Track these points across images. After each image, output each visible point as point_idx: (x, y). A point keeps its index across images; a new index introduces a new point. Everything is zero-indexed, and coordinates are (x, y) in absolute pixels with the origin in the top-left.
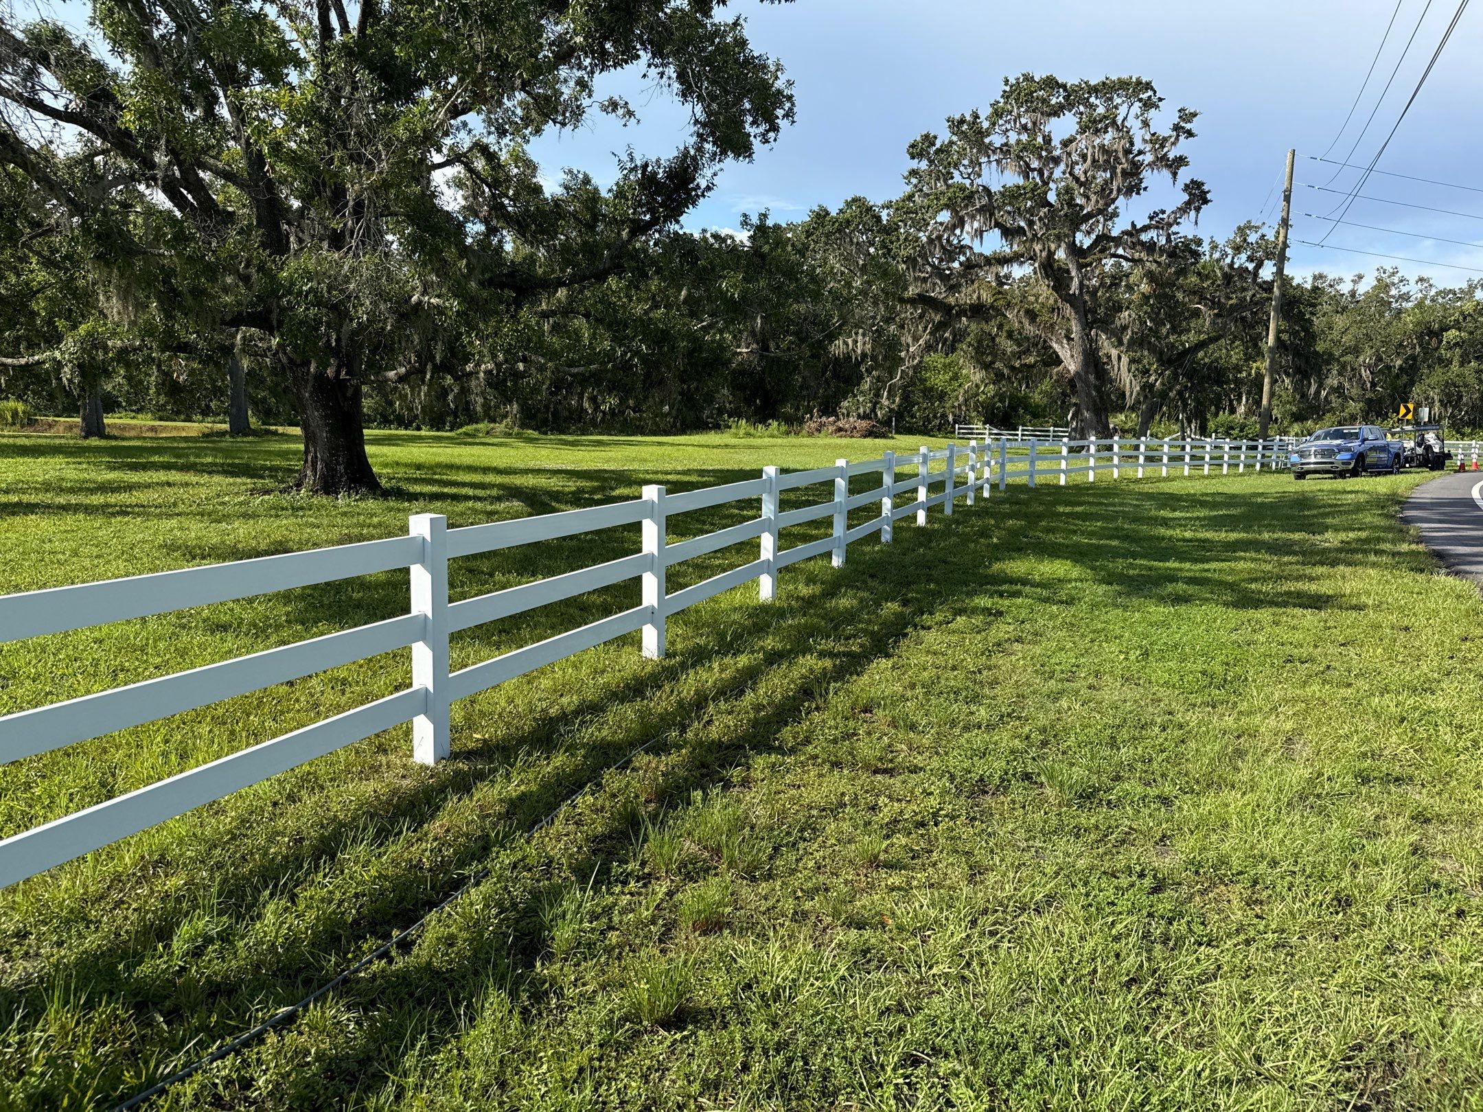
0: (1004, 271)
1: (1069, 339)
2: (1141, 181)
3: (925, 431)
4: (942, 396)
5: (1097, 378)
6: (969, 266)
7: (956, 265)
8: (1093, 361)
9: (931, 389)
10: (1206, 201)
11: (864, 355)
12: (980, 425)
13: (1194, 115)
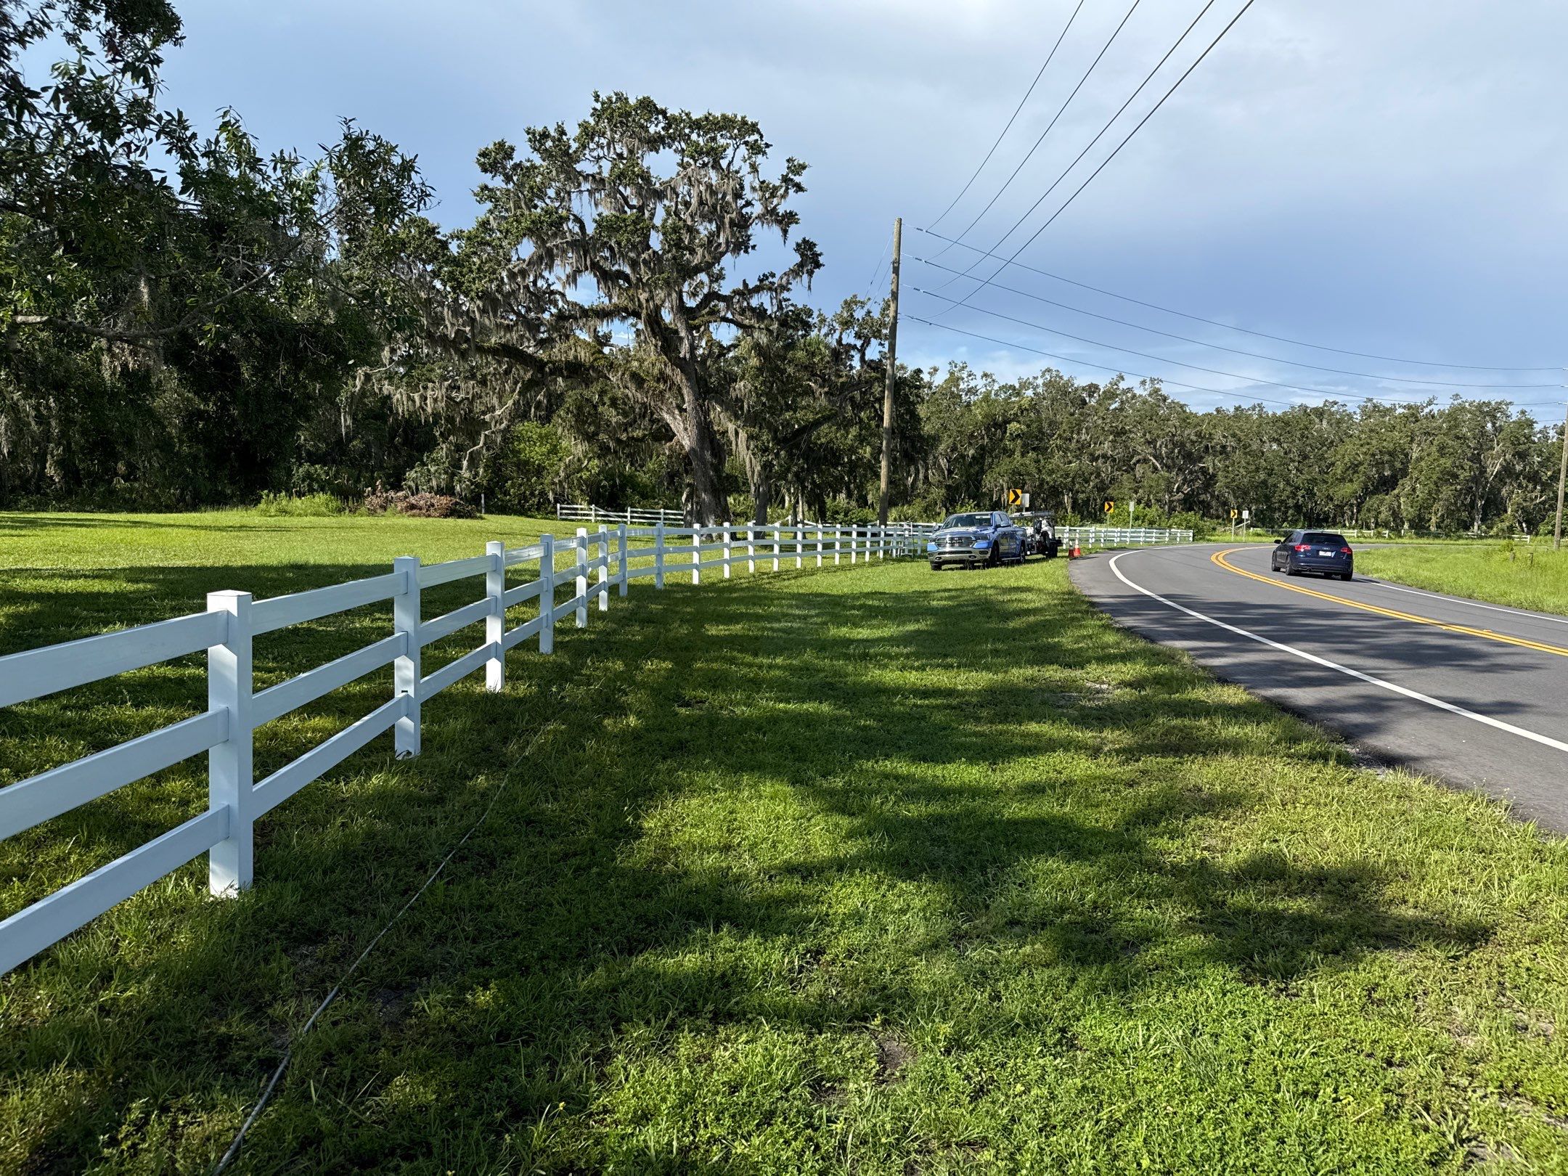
0: (603, 328)
1: (682, 410)
2: (749, 237)
3: (522, 511)
4: (539, 471)
5: (714, 455)
6: (561, 317)
7: (546, 316)
8: (709, 437)
9: (527, 462)
10: (818, 265)
11: (436, 415)
12: (584, 506)
13: (804, 167)
